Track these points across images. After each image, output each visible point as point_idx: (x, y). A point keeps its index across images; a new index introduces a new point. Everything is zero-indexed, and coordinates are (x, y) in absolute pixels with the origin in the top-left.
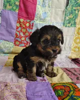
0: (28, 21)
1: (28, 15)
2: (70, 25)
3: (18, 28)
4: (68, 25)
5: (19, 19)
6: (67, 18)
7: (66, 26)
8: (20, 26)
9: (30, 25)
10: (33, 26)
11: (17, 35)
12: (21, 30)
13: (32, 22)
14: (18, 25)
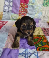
0: (25, 4)
1: (25, 1)
2: (47, 5)
3: (20, 7)
4: (46, 5)
5: (21, 3)
6: (45, 2)
7: (45, 6)
8: (22, 7)
9: (26, 6)
10: (28, 6)
11: (20, 11)
12: (22, 8)
13: (27, 5)
14: (21, 6)
